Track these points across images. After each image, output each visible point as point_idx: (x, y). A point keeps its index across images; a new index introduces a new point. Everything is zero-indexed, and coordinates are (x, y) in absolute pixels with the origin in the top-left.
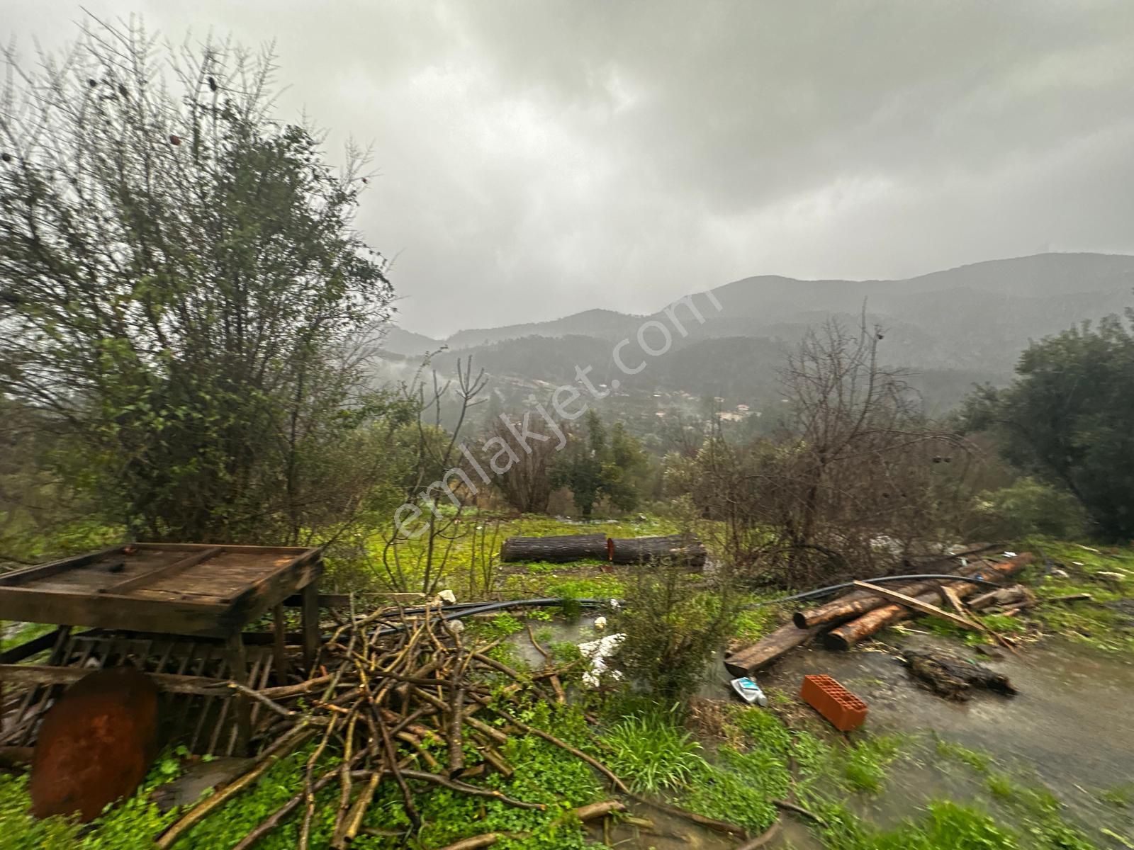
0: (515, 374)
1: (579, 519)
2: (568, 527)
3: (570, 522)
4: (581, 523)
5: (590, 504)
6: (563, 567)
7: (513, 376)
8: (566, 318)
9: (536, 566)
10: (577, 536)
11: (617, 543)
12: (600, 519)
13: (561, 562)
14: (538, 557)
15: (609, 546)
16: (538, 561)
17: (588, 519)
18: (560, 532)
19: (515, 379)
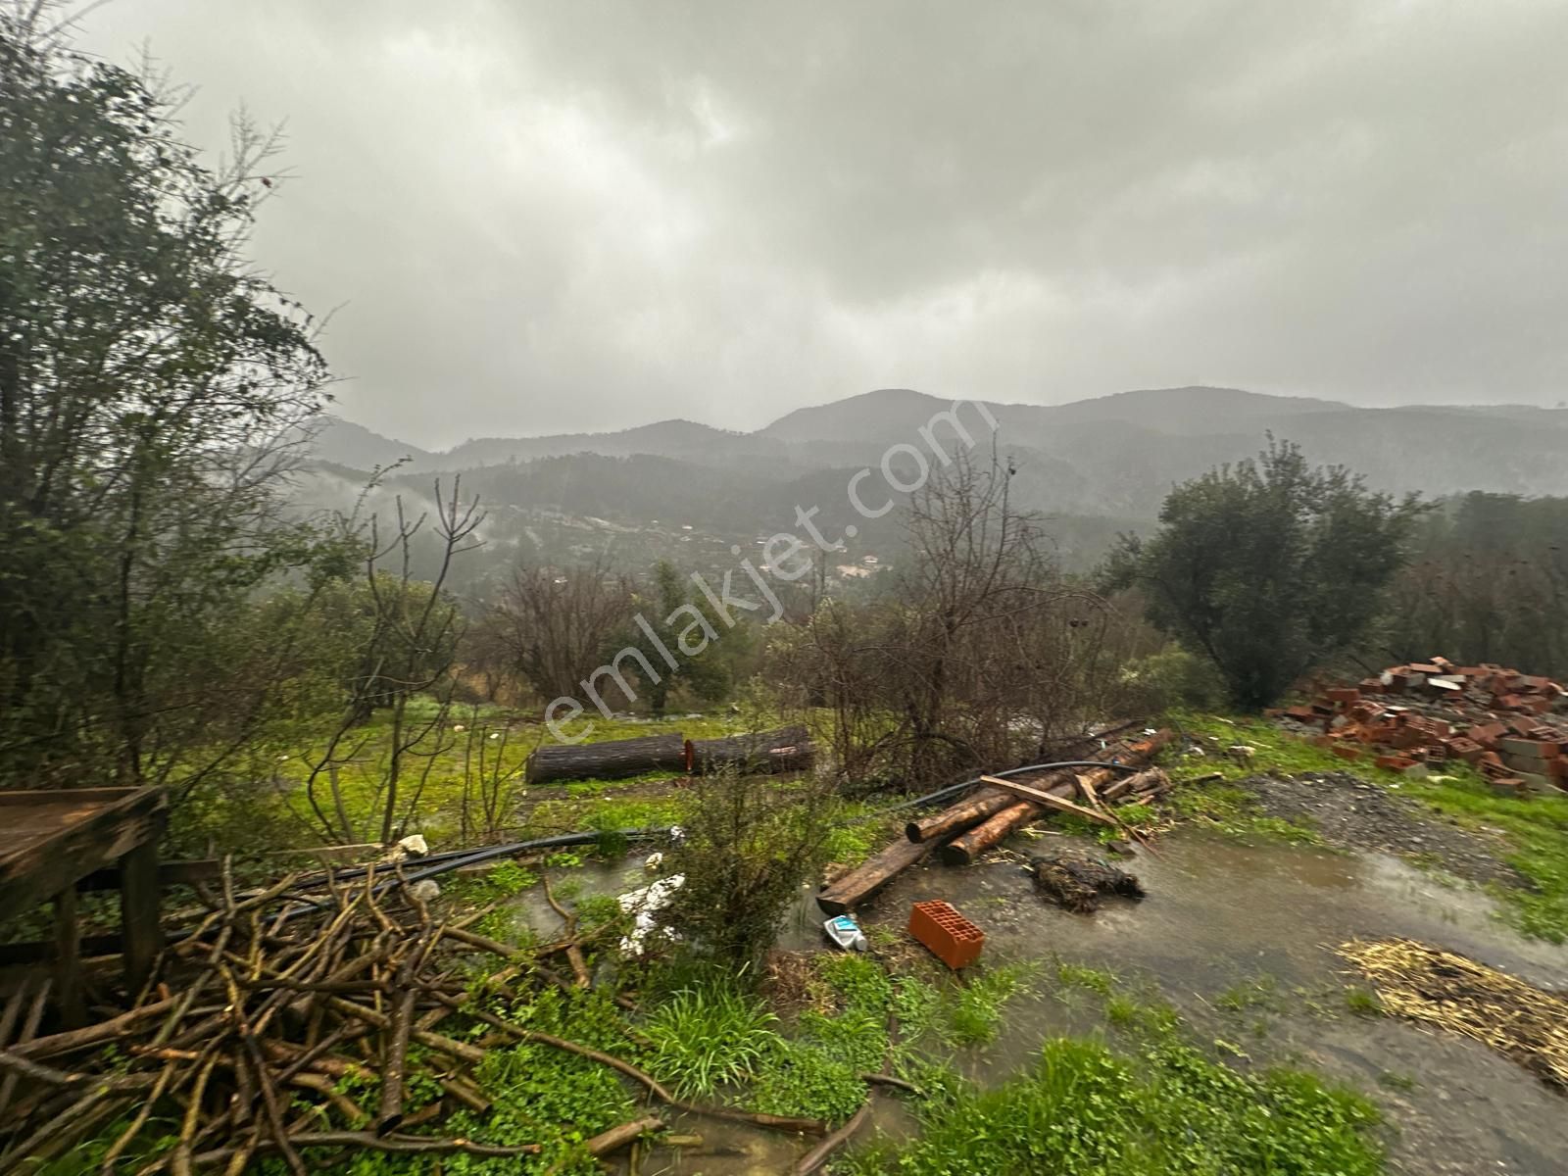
0: (558, 507)
1: (645, 715)
2: (631, 727)
3: (634, 721)
4: (649, 721)
5: (663, 694)
6: (621, 785)
7: (555, 511)
8: (634, 430)
9: (581, 787)
10: (643, 739)
11: (697, 746)
12: (676, 713)
13: (618, 778)
14: (582, 773)
15: (687, 751)
16: (583, 779)
17: (661, 715)
18: (618, 736)
19: (558, 515)
